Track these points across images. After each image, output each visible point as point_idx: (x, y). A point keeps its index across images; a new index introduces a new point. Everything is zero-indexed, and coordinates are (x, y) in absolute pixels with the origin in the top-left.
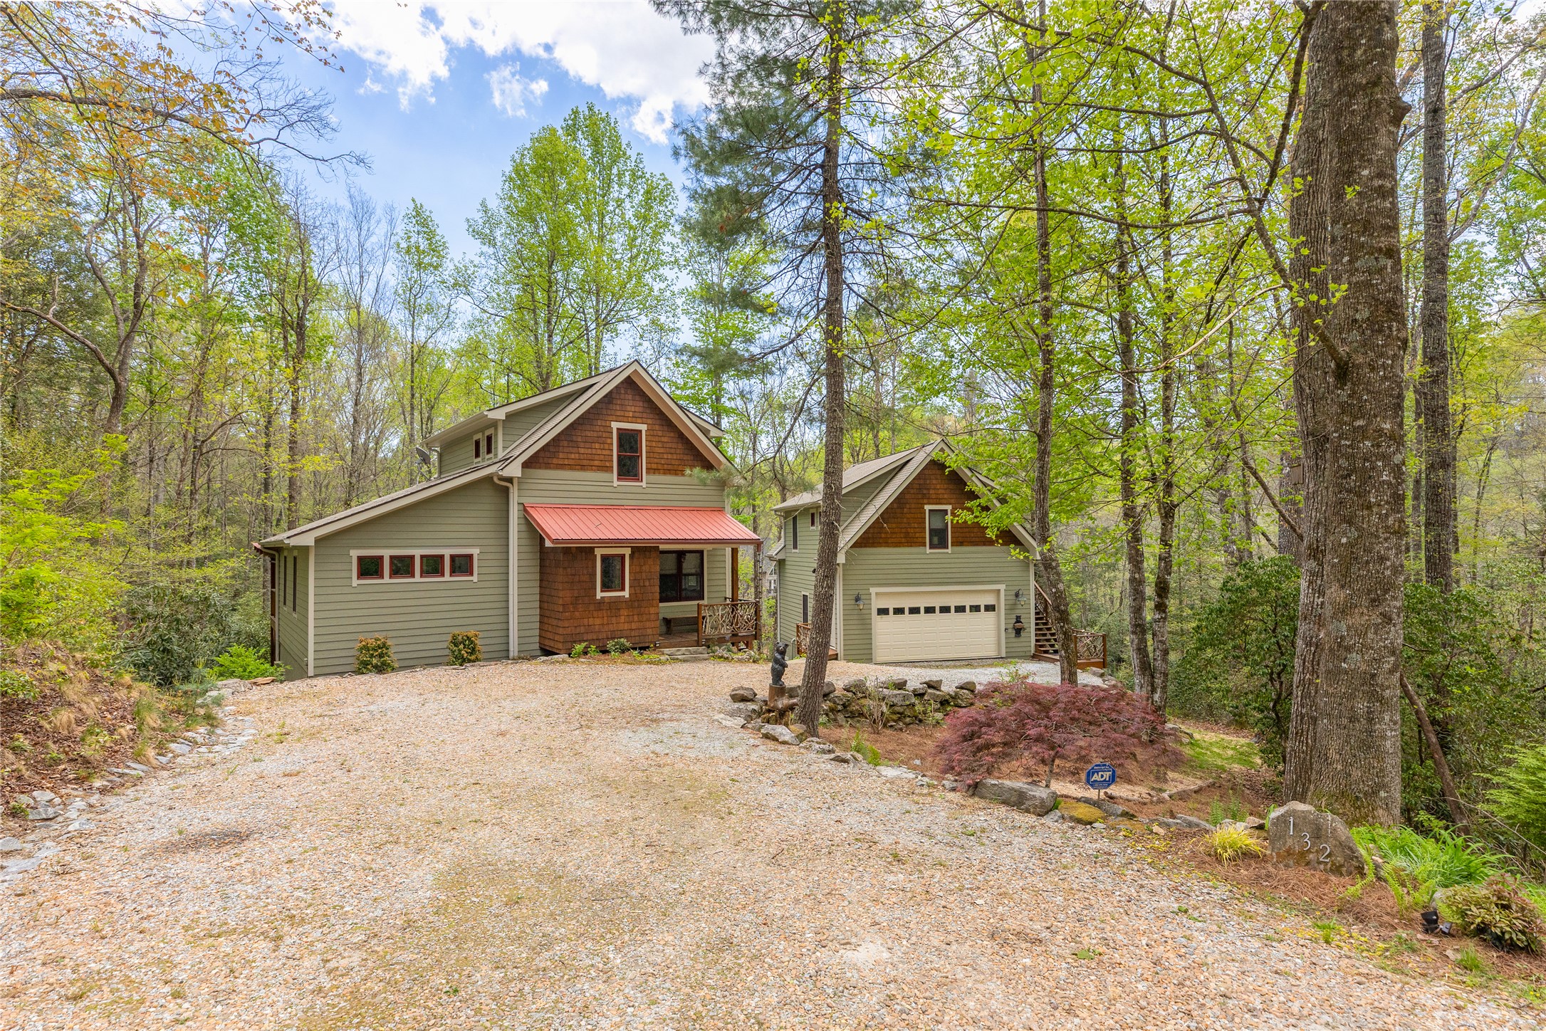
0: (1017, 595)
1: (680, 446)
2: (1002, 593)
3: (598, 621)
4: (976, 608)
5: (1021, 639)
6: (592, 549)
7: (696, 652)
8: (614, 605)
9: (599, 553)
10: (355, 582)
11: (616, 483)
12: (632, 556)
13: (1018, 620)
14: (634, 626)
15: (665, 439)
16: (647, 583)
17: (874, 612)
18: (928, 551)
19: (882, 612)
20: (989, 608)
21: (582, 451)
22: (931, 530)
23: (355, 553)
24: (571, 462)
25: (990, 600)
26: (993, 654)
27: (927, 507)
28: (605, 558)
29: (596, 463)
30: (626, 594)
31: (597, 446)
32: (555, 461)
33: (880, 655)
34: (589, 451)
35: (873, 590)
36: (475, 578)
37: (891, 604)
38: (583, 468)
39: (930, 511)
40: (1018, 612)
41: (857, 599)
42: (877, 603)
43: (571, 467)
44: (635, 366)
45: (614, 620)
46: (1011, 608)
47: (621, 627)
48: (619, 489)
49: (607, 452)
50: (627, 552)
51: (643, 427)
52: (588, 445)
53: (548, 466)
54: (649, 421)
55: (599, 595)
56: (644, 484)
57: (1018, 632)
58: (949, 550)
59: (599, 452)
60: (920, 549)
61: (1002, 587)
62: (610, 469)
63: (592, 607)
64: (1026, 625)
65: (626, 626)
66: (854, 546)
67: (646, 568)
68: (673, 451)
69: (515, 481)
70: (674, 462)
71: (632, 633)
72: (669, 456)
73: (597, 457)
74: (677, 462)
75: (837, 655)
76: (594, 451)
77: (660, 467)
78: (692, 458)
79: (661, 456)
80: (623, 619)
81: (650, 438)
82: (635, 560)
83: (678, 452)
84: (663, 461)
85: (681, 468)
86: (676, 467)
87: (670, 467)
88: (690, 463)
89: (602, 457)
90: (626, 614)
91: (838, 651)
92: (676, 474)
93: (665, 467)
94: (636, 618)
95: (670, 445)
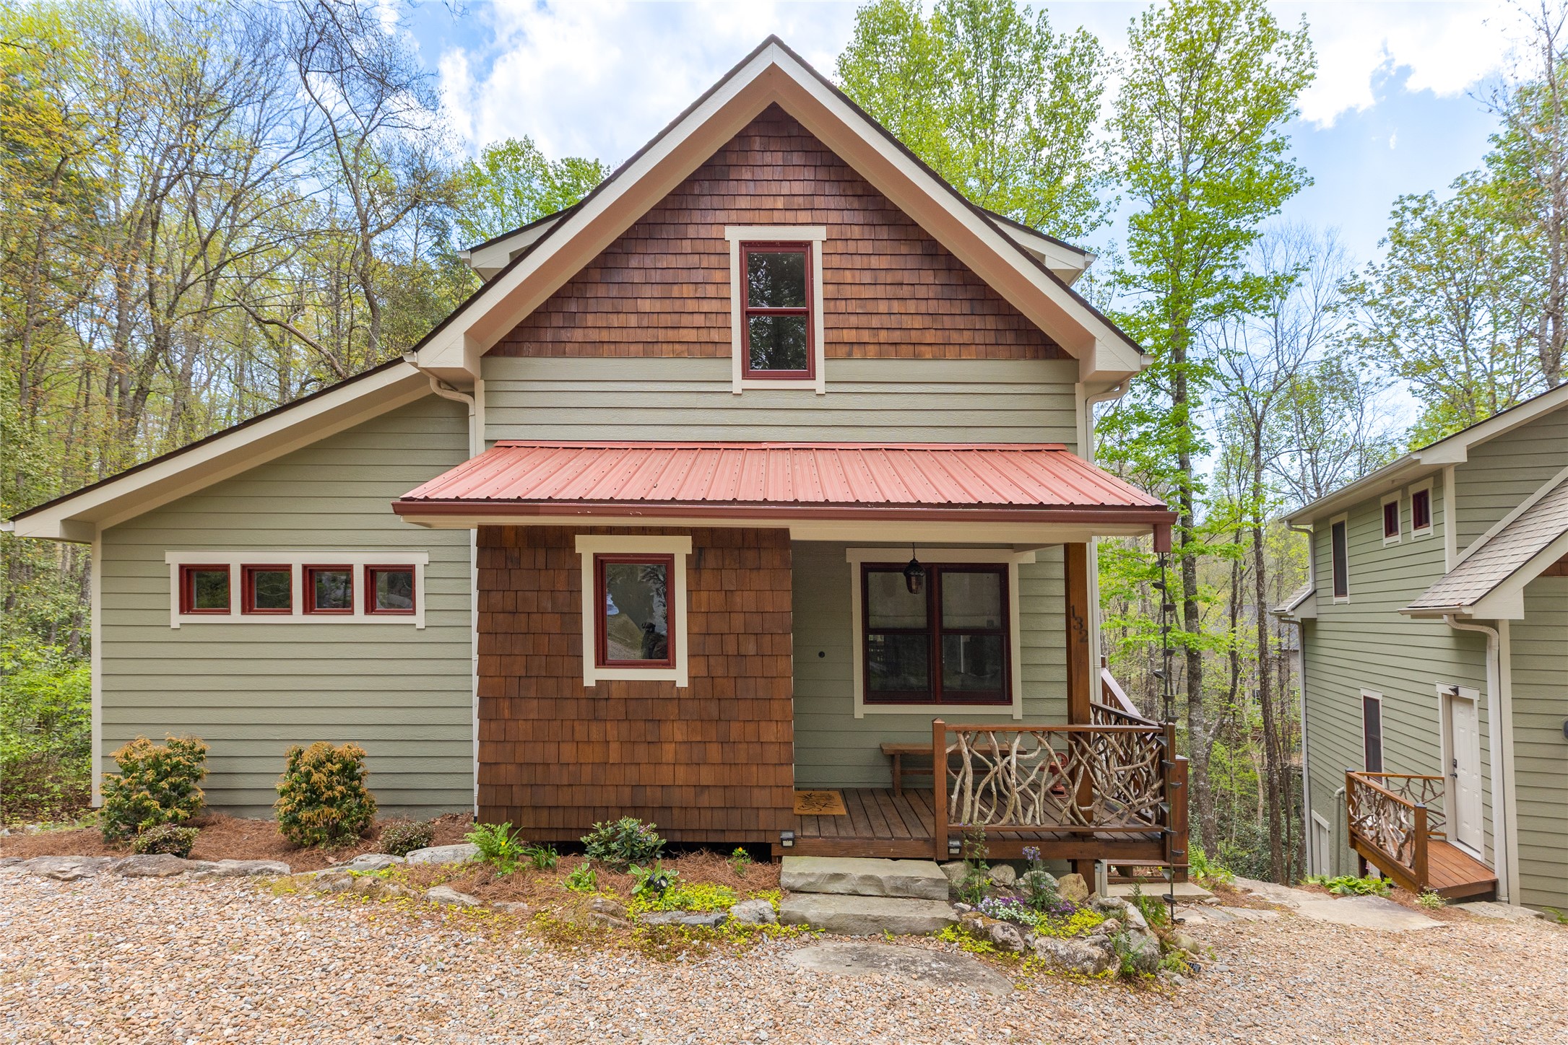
1: (928, 277)
3: (589, 753)
6: (560, 541)
8: (642, 707)
10: (176, 619)
11: (739, 384)
12: (695, 564)
14: (707, 776)
15: (882, 263)
21: (645, 306)
23: (175, 559)
24: (615, 336)
29: (689, 335)
30: (679, 675)
31: (687, 291)
32: (578, 335)
34: (667, 305)
36: (419, 619)
38: (649, 349)
43: (618, 348)
45: (641, 752)
47: (665, 775)
48: (749, 400)
49: (715, 306)
50: (681, 548)
51: (816, 235)
52: (660, 291)
53: (559, 349)
54: (837, 217)
55: (592, 675)
56: (819, 384)
59: (691, 306)
62: (718, 349)
63: (569, 711)
65: (682, 774)
66: (1552, 572)
68: (905, 292)
69: (480, 387)
70: (907, 322)
71: (705, 800)
72: (896, 307)
73: (686, 320)
74: (918, 322)
75: (1494, 884)
76: (677, 306)
77: (866, 336)
78: (966, 308)
79: (870, 307)
80: (669, 752)
81: (836, 261)
82: (707, 576)
83: (922, 292)
84: (875, 322)
85: (929, 337)
86: (915, 336)
87: (896, 336)
88: (960, 322)
89: (699, 320)
90: (679, 737)
91: (1499, 874)
92: (917, 357)
93: (883, 337)
94: (714, 752)
95: (898, 277)
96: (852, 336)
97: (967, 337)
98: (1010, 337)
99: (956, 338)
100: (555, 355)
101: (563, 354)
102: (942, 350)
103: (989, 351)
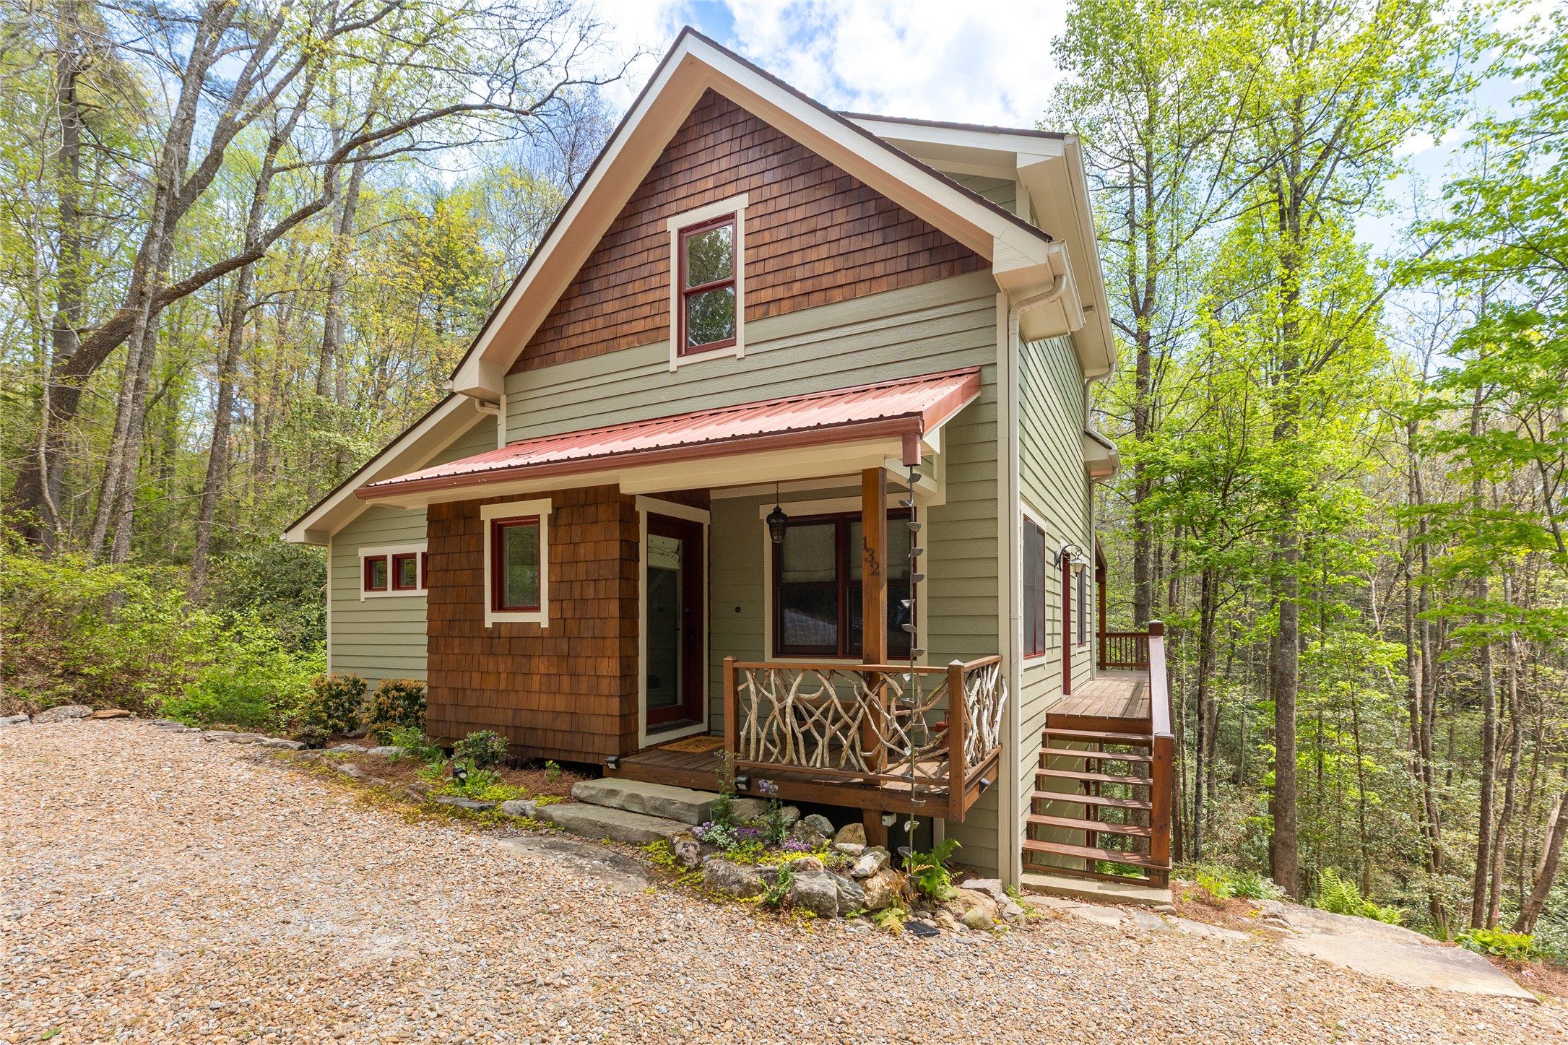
1: (841, 216)
3: (489, 682)
7: (660, 811)
8: (520, 643)
9: (488, 514)
11: (675, 362)
12: (553, 520)
14: (560, 704)
16: (590, 593)
21: (608, 308)
28: (498, 526)
29: (639, 326)
30: (542, 618)
31: (638, 286)
32: (564, 344)
34: (623, 303)
38: (611, 345)
45: (519, 683)
47: (534, 701)
48: (682, 376)
49: (657, 295)
50: (543, 508)
51: (739, 205)
52: (620, 291)
54: (760, 181)
55: (490, 619)
56: (740, 349)
59: (641, 299)
62: (656, 334)
63: (477, 647)
65: (544, 703)
67: (585, 551)
69: (503, 400)
70: (819, 268)
71: (559, 724)
73: (637, 313)
74: (830, 266)
76: (631, 302)
77: (781, 293)
78: (877, 238)
79: (786, 262)
80: (536, 683)
81: (757, 225)
82: (562, 531)
83: (834, 233)
84: (790, 276)
85: (841, 278)
86: (826, 282)
87: (809, 286)
88: (872, 255)
89: (646, 311)
90: (542, 670)
92: (829, 302)
93: (797, 289)
94: (565, 684)
95: (812, 224)
96: (766, 295)
99: (866, 272)
102: (852, 289)
103: (900, 279)
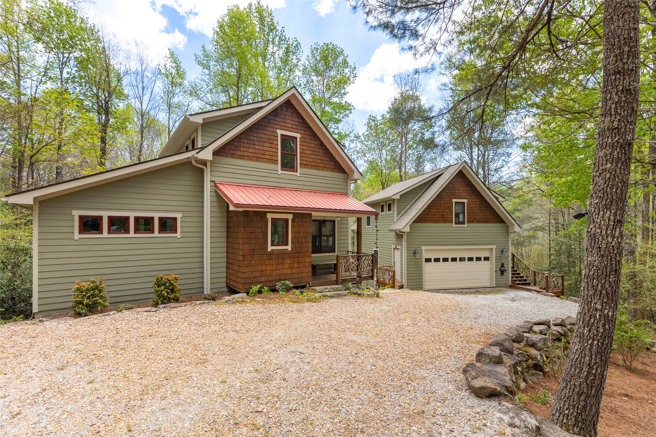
0: (502, 252)
1: (321, 151)
2: (494, 250)
3: (269, 268)
4: (478, 259)
5: (504, 277)
6: (265, 213)
7: (337, 290)
8: (281, 255)
9: (270, 216)
10: (77, 236)
11: (280, 172)
12: (293, 221)
13: (502, 265)
14: (294, 271)
15: (311, 145)
16: (304, 240)
17: (424, 260)
18: (454, 225)
19: (428, 260)
20: (487, 259)
21: (257, 147)
22: (455, 213)
23: (77, 213)
24: (249, 154)
25: (487, 255)
26: (488, 284)
27: (454, 201)
29: (267, 157)
30: (289, 248)
31: (267, 145)
32: (238, 152)
33: (427, 286)
34: (262, 148)
35: (423, 248)
36: (178, 235)
37: (433, 256)
38: (258, 159)
39: (455, 202)
40: (503, 261)
41: (415, 253)
42: (426, 256)
43: (249, 158)
44: (294, 90)
45: (280, 267)
46: (498, 259)
47: (285, 272)
48: (282, 176)
49: (274, 150)
50: (290, 217)
51: (298, 136)
52: (261, 144)
53: (233, 156)
54: (302, 132)
55: (270, 248)
56: (298, 174)
57: (502, 272)
58: (466, 226)
59: (269, 149)
60: (450, 225)
61: (494, 247)
62: (275, 162)
63: (264, 257)
64: (507, 269)
65: (289, 271)
66: (413, 222)
67: (303, 229)
68: (317, 153)
69: (209, 164)
70: (317, 161)
71: (294, 276)
72: (315, 157)
73: (267, 153)
74: (319, 161)
75: (403, 285)
76: (265, 149)
77: (308, 163)
78: (328, 159)
79: (309, 156)
80: (286, 266)
81: (302, 143)
82: (295, 223)
83: (320, 154)
84: (310, 160)
85: (321, 165)
86: (318, 165)
87: (315, 164)
88: (327, 162)
89: (270, 153)
90: (289, 262)
91: (404, 283)
92: (319, 169)
93: (312, 164)
94: (296, 265)
95: (315, 149)
96: (305, 163)
97: (328, 166)
98: (337, 168)
99: (326, 166)
100: (232, 157)
101: (234, 158)
102: (324, 168)
103: (332, 170)
